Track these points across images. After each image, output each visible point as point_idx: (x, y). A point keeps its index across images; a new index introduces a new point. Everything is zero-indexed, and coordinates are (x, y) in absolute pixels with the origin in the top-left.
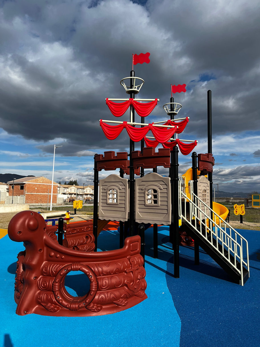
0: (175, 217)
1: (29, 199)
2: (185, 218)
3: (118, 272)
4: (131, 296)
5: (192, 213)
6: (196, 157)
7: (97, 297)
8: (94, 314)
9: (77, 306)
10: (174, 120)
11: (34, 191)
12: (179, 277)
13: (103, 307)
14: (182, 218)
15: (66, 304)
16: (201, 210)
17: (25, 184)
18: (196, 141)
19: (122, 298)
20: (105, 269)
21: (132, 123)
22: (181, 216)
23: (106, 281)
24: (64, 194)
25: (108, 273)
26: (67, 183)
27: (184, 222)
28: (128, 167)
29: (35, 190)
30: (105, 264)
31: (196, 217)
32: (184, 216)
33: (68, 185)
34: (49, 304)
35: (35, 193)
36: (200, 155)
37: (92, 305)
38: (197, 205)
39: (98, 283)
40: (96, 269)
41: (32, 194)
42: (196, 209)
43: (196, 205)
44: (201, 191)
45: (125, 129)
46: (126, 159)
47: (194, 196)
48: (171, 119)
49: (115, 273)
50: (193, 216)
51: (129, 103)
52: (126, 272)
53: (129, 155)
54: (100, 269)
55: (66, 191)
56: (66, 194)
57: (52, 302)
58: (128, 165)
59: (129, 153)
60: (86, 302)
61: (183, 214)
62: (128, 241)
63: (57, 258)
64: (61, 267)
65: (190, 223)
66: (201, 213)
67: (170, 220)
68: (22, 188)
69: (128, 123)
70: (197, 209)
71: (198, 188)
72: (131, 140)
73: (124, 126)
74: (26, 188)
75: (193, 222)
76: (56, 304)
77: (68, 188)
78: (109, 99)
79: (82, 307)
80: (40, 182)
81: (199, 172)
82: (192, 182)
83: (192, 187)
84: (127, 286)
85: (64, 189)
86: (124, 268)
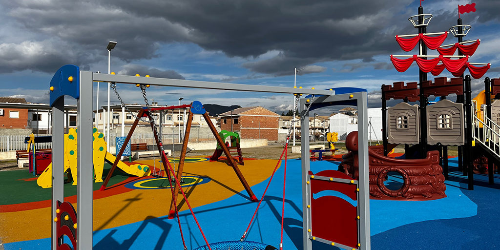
0: (469, 138)
1: (245, 135)
2: (479, 140)
3: (424, 174)
4: (435, 193)
5: (485, 136)
6: (490, 81)
7: (410, 190)
8: (409, 200)
9: (396, 194)
10: (463, 43)
11: (250, 125)
12: (473, 190)
13: (415, 196)
14: (476, 139)
15: (388, 192)
16: (494, 131)
17: (239, 116)
18: (489, 64)
19: (428, 192)
20: (415, 171)
21: (421, 55)
22: (475, 137)
23: (416, 180)
24: (285, 128)
25: (417, 174)
26: (285, 114)
27: (477, 143)
28: (418, 96)
29: (252, 124)
30: (414, 168)
31: (490, 139)
32: (478, 138)
33: (286, 116)
34: (376, 193)
35: (252, 128)
36: (493, 80)
37: (407, 194)
38: (491, 127)
39: (410, 180)
40: (409, 171)
41: (249, 129)
42: (489, 130)
43: (489, 128)
44: (496, 115)
45: (415, 62)
46: (416, 89)
47: (488, 120)
48: (459, 42)
49: (422, 175)
50: (487, 138)
51: (419, 38)
52: (430, 175)
53: (418, 85)
54: (411, 171)
55: (286, 124)
56: (286, 129)
57: (378, 191)
58: (418, 93)
59: (418, 83)
60: (402, 191)
61: (477, 136)
62: (430, 154)
63: (378, 163)
64: (382, 169)
65: (484, 144)
66: (494, 134)
67: (464, 141)
68: (236, 122)
69: (418, 56)
70: (491, 131)
71: (492, 112)
72: (420, 71)
73: (415, 58)
74: (241, 121)
75: (487, 143)
76: (380, 192)
77: (288, 120)
78: (398, 36)
79: (400, 195)
80: (257, 114)
81: (493, 96)
82: (485, 106)
83: (485, 111)
84: (431, 184)
85: (284, 121)
86: (428, 172)
